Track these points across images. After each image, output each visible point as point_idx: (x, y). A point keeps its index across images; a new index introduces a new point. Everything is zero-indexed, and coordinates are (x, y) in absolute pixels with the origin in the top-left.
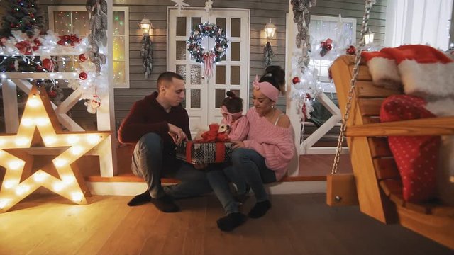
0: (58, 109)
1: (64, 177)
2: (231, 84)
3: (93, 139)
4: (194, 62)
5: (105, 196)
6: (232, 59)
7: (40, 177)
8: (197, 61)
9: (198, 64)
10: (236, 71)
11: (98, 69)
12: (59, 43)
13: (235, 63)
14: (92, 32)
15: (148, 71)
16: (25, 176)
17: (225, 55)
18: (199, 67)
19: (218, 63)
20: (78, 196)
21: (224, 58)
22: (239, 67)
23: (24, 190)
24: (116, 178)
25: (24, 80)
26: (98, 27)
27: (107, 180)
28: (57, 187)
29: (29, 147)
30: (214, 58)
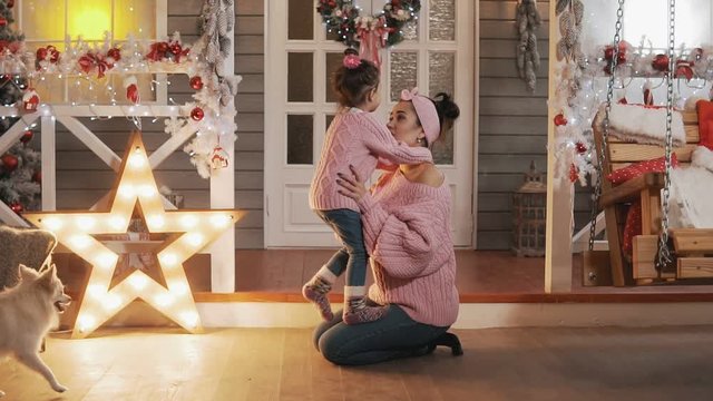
4: (332, 43)
12: (149, 56)
24: (241, 294)
27: (224, 298)
29: (125, 231)
30: (386, 37)
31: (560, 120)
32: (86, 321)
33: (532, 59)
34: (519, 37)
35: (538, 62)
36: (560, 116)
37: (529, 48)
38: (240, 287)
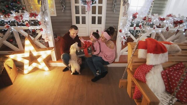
0: (34, 40)
1: (41, 64)
2: (98, 14)
3: (49, 52)
4: (83, 5)
5: (55, 67)
6: (99, 3)
7: (34, 65)
8: (84, 4)
9: (85, 5)
10: (100, 8)
11: (47, 27)
12: (30, 16)
13: (100, 5)
14: (42, 12)
15: (64, 9)
16: (30, 64)
17: (96, 1)
18: (85, 6)
19: (93, 5)
20: (47, 69)
21: (95, 3)
22: (102, 7)
23: (31, 68)
24: (57, 61)
25: (20, 29)
26: (44, 11)
27: (55, 62)
28: (40, 67)
29: (29, 56)
30: (91, 3)
31: (121, 31)
32: (25, 72)
33: (115, 8)
34: (113, 4)
35: (116, 8)
36: (121, 30)
37: (115, 6)
38: (57, 60)
